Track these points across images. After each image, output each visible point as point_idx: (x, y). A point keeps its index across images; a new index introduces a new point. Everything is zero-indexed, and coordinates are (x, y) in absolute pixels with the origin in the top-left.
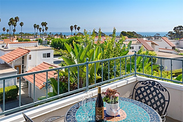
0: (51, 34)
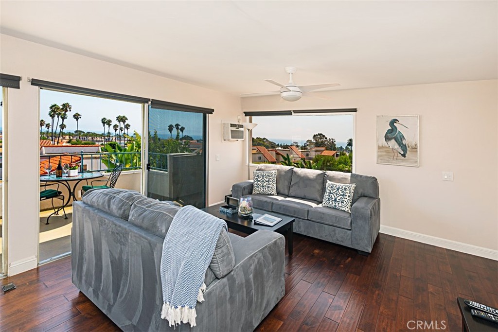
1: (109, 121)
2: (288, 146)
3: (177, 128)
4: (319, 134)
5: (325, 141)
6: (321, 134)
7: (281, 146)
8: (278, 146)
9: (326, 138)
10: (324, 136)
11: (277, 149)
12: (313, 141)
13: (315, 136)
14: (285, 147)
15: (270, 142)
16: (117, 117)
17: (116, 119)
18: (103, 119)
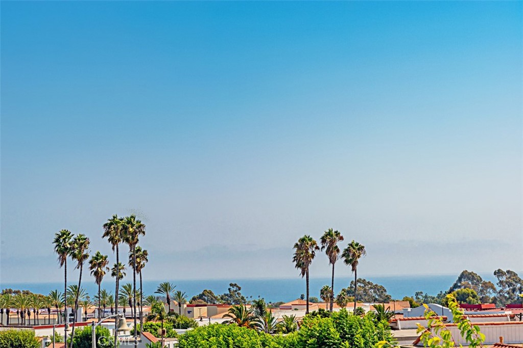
0: (172, 294)
1: (82, 243)
3: (332, 251)
16: (106, 225)
17: (104, 231)
18: (60, 237)
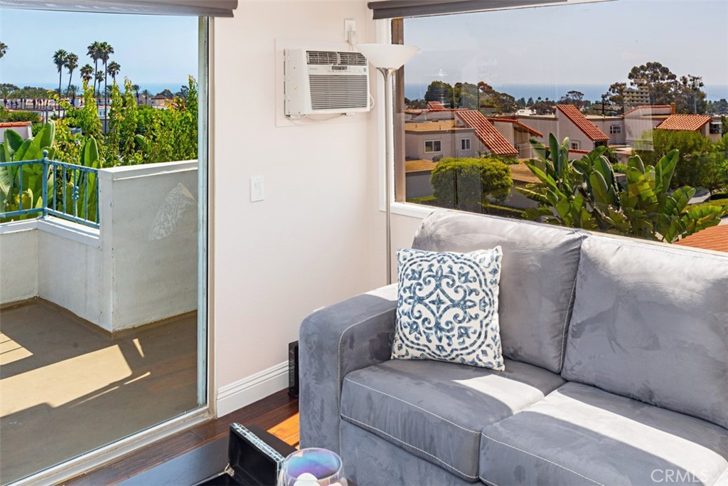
1: (73, 58)
2: (553, 103)
4: (649, 64)
5: (669, 85)
6: (657, 65)
7: (531, 105)
8: (521, 104)
9: (673, 77)
10: (665, 71)
11: (519, 113)
12: (628, 86)
13: (635, 70)
14: (543, 107)
15: (496, 94)
16: (89, 47)
17: (88, 51)
18: (58, 54)
